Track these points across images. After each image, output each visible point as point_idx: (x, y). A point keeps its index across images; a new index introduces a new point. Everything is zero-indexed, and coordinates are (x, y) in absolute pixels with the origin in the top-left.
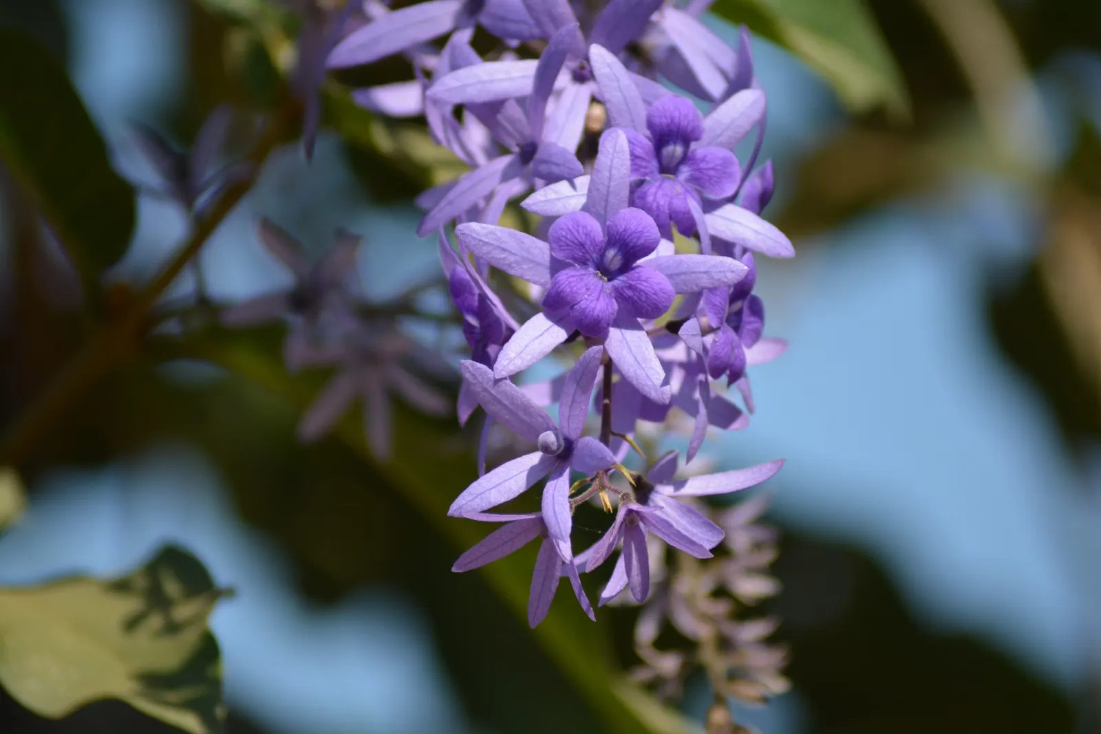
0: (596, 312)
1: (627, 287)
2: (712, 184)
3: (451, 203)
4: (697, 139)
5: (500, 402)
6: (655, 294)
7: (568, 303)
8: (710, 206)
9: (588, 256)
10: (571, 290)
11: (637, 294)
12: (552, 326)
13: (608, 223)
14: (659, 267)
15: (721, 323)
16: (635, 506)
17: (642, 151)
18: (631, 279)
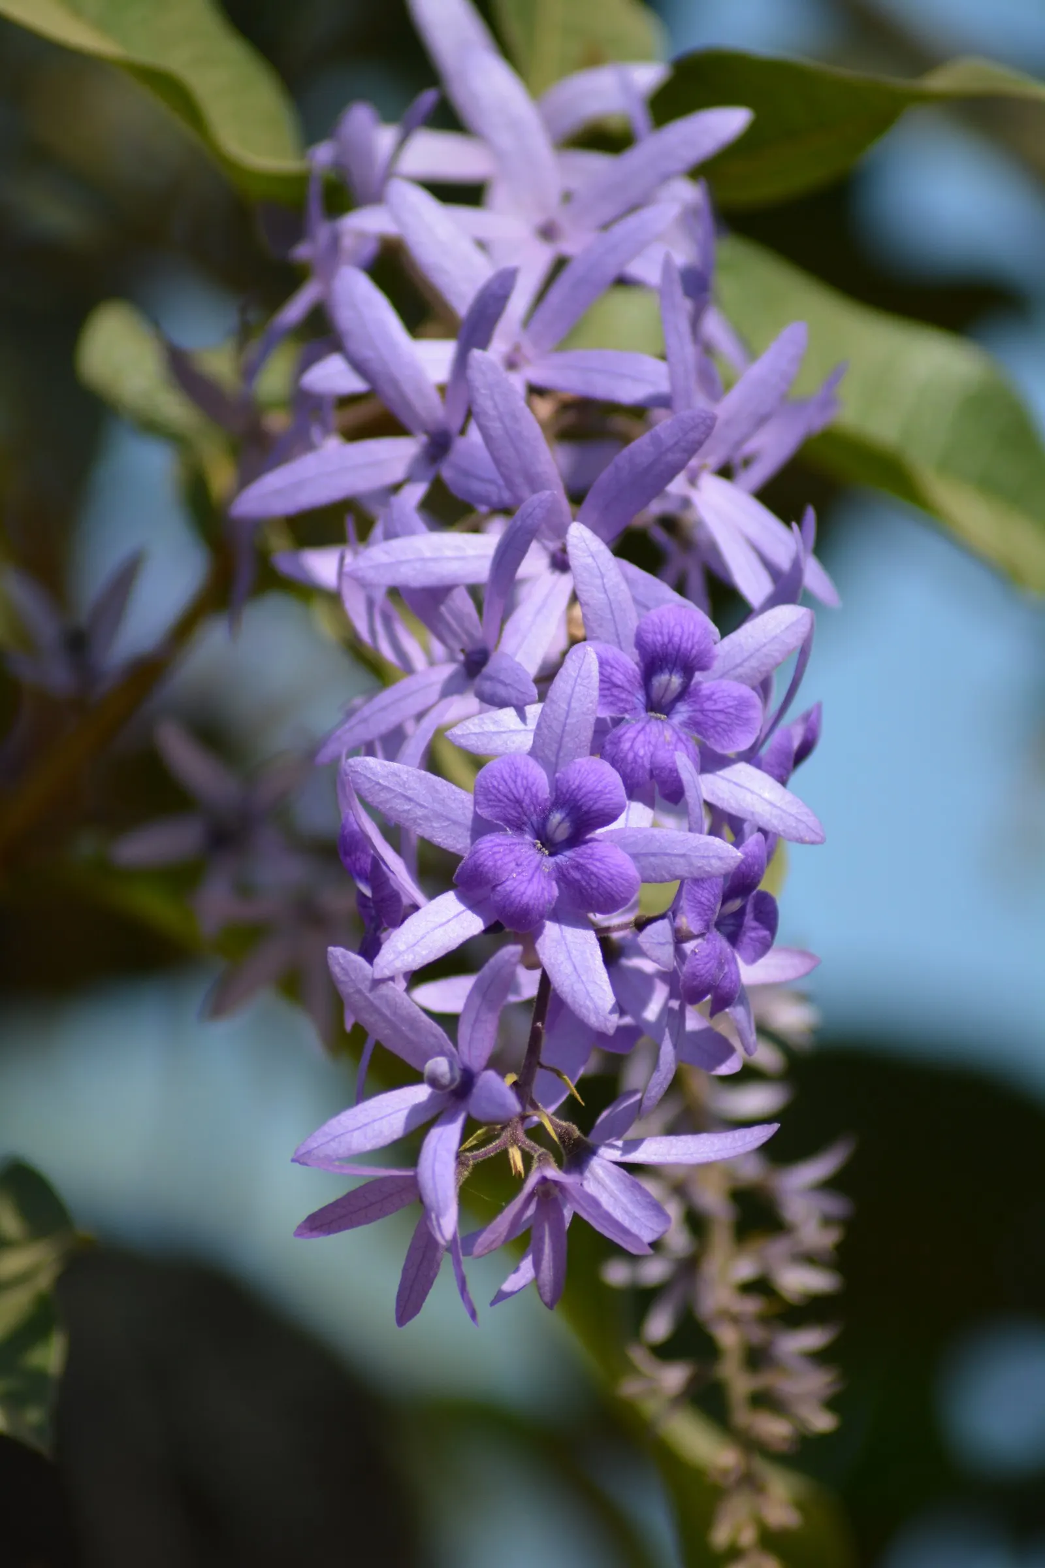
0: (525, 899)
1: (572, 867)
2: (719, 734)
3: (365, 720)
4: (704, 668)
5: (376, 1010)
6: (611, 880)
7: (488, 882)
8: (711, 762)
9: (525, 818)
10: (495, 865)
11: (586, 878)
12: (464, 911)
13: (557, 775)
14: (621, 840)
15: (707, 927)
16: (553, 1172)
17: (621, 676)
18: (581, 856)
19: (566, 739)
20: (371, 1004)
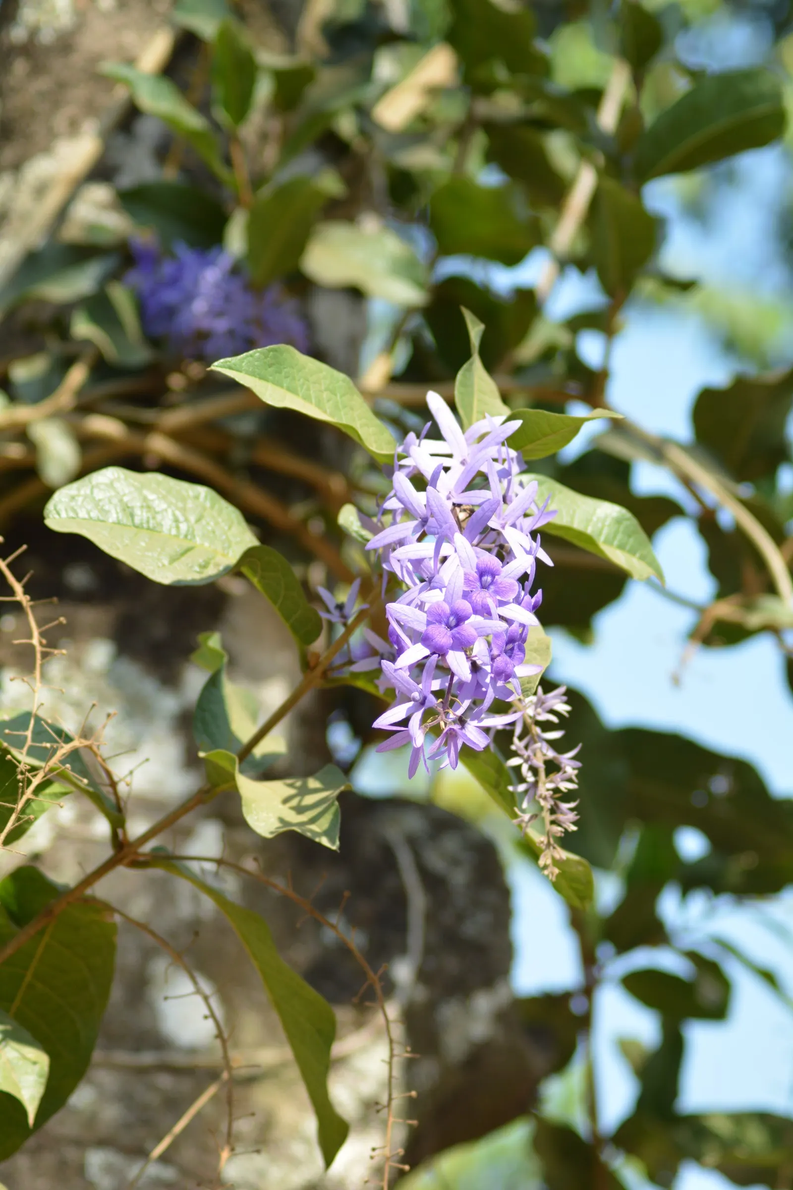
0: (441, 644)
1: (457, 634)
2: (504, 595)
4: (498, 575)
5: (396, 679)
6: (468, 636)
7: (431, 639)
8: (502, 604)
9: (442, 620)
10: (433, 634)
11: (461, 637)
12: (424, 648)
13: (452, 606)
14: (472, 625)
15: (501, 652)
16: (453, 727)
17: (471, 578)
18: (459, 630)
19: (454, 595)
20: (395, 677)
